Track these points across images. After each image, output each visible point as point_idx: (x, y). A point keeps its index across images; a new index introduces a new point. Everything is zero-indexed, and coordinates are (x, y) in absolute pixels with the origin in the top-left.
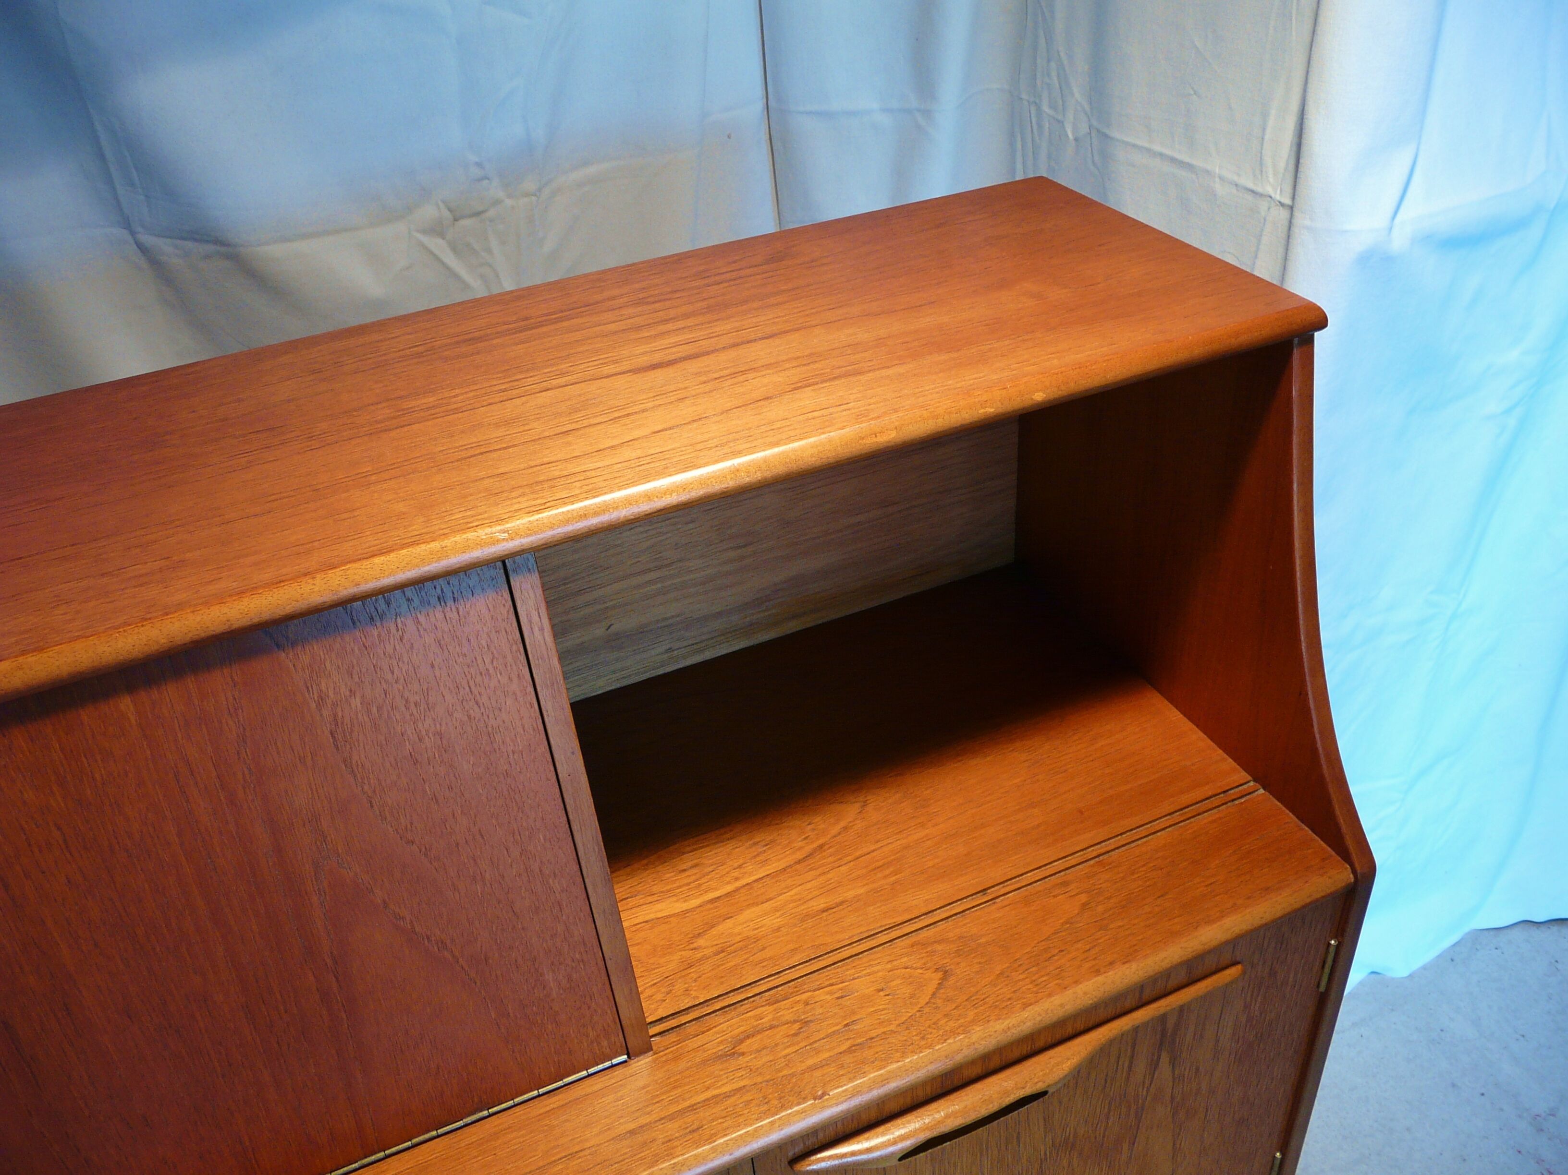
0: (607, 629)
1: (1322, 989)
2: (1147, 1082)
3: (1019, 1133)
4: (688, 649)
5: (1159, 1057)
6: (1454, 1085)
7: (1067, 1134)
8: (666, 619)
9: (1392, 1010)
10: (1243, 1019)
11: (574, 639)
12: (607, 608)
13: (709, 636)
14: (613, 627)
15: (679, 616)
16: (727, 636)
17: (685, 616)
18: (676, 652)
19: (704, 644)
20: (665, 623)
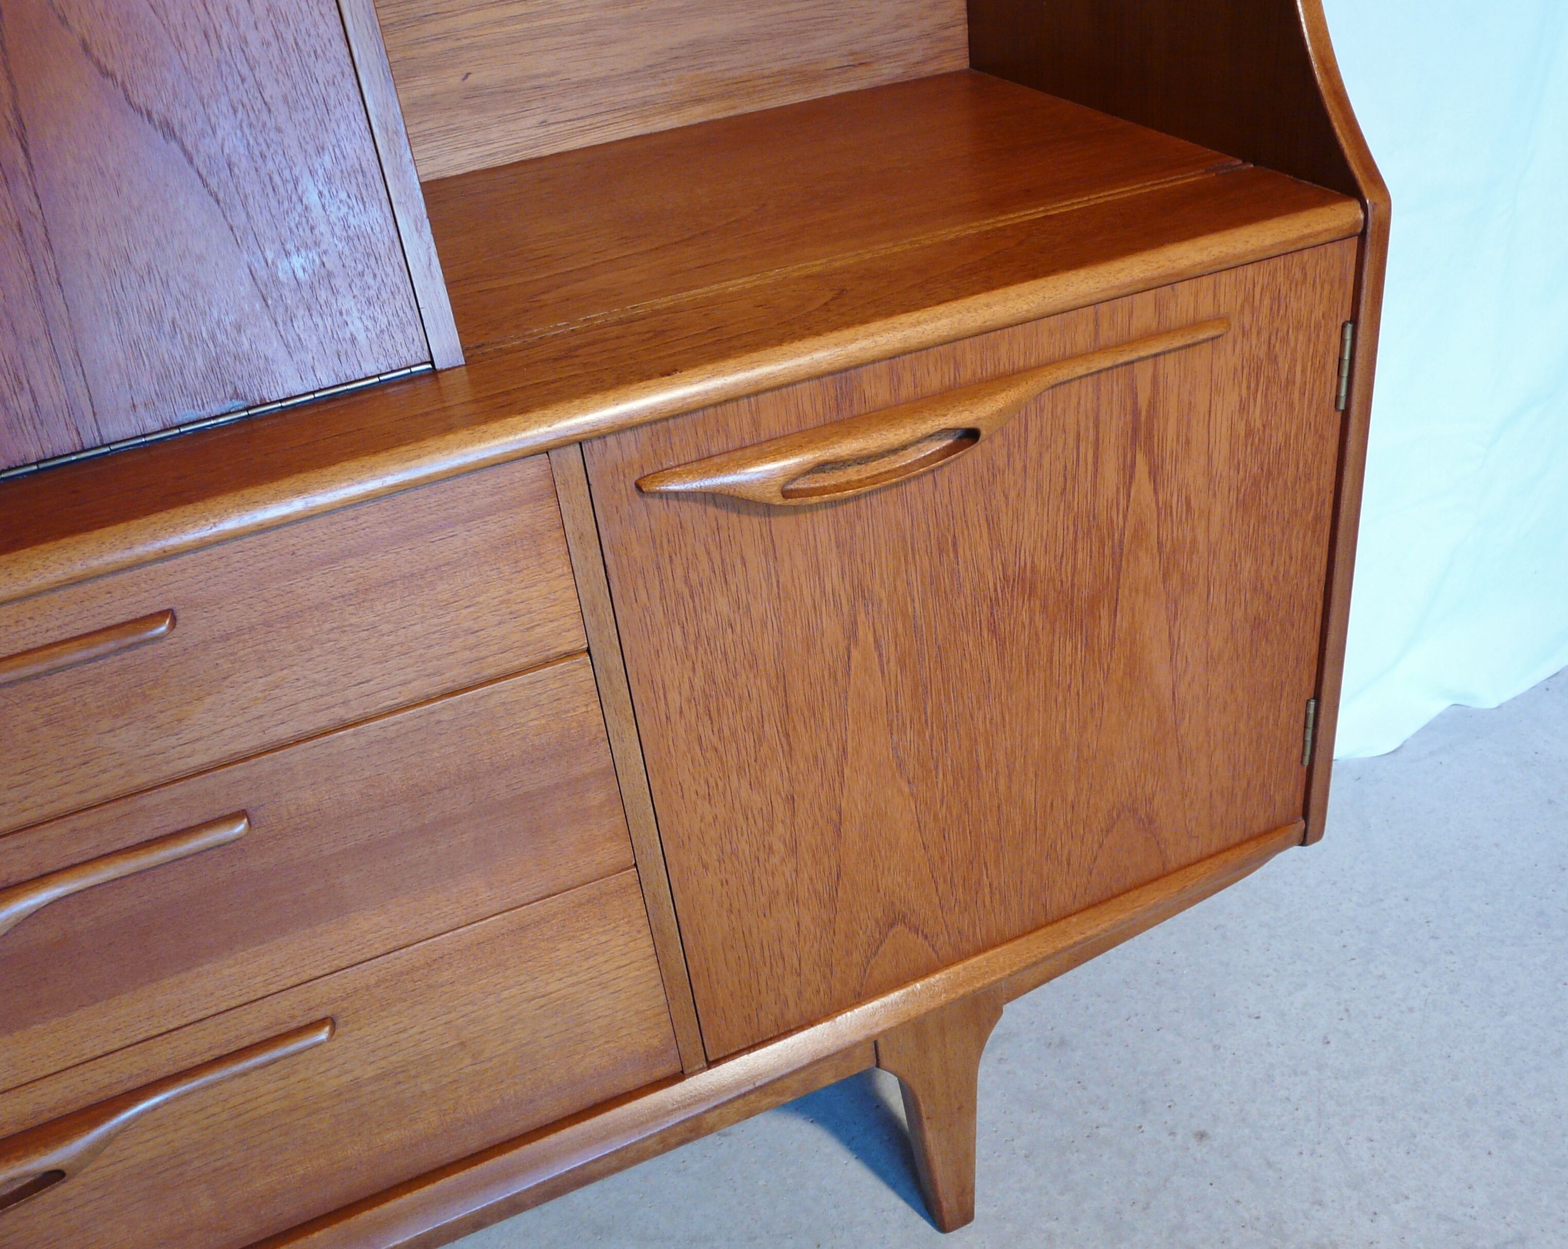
0: (464, 79)
1: (1342, 406)
2: (1123, 503)
3: (954, 536)
4: (569, 125)
5: (1134, 457)
6: (1550, 802)
7: (1022, 564)
8: (537, 77)
9: (1478, 738)
10: (1241, 429)
11: (424, 86)
12: (462, 48)
13: (592, 111)
14: (470, 77)
15: (553, 74)
16: (616, 115)
17: (561, 77)
18: (553, 127)
19: (588, 121)
20: (535, 83)
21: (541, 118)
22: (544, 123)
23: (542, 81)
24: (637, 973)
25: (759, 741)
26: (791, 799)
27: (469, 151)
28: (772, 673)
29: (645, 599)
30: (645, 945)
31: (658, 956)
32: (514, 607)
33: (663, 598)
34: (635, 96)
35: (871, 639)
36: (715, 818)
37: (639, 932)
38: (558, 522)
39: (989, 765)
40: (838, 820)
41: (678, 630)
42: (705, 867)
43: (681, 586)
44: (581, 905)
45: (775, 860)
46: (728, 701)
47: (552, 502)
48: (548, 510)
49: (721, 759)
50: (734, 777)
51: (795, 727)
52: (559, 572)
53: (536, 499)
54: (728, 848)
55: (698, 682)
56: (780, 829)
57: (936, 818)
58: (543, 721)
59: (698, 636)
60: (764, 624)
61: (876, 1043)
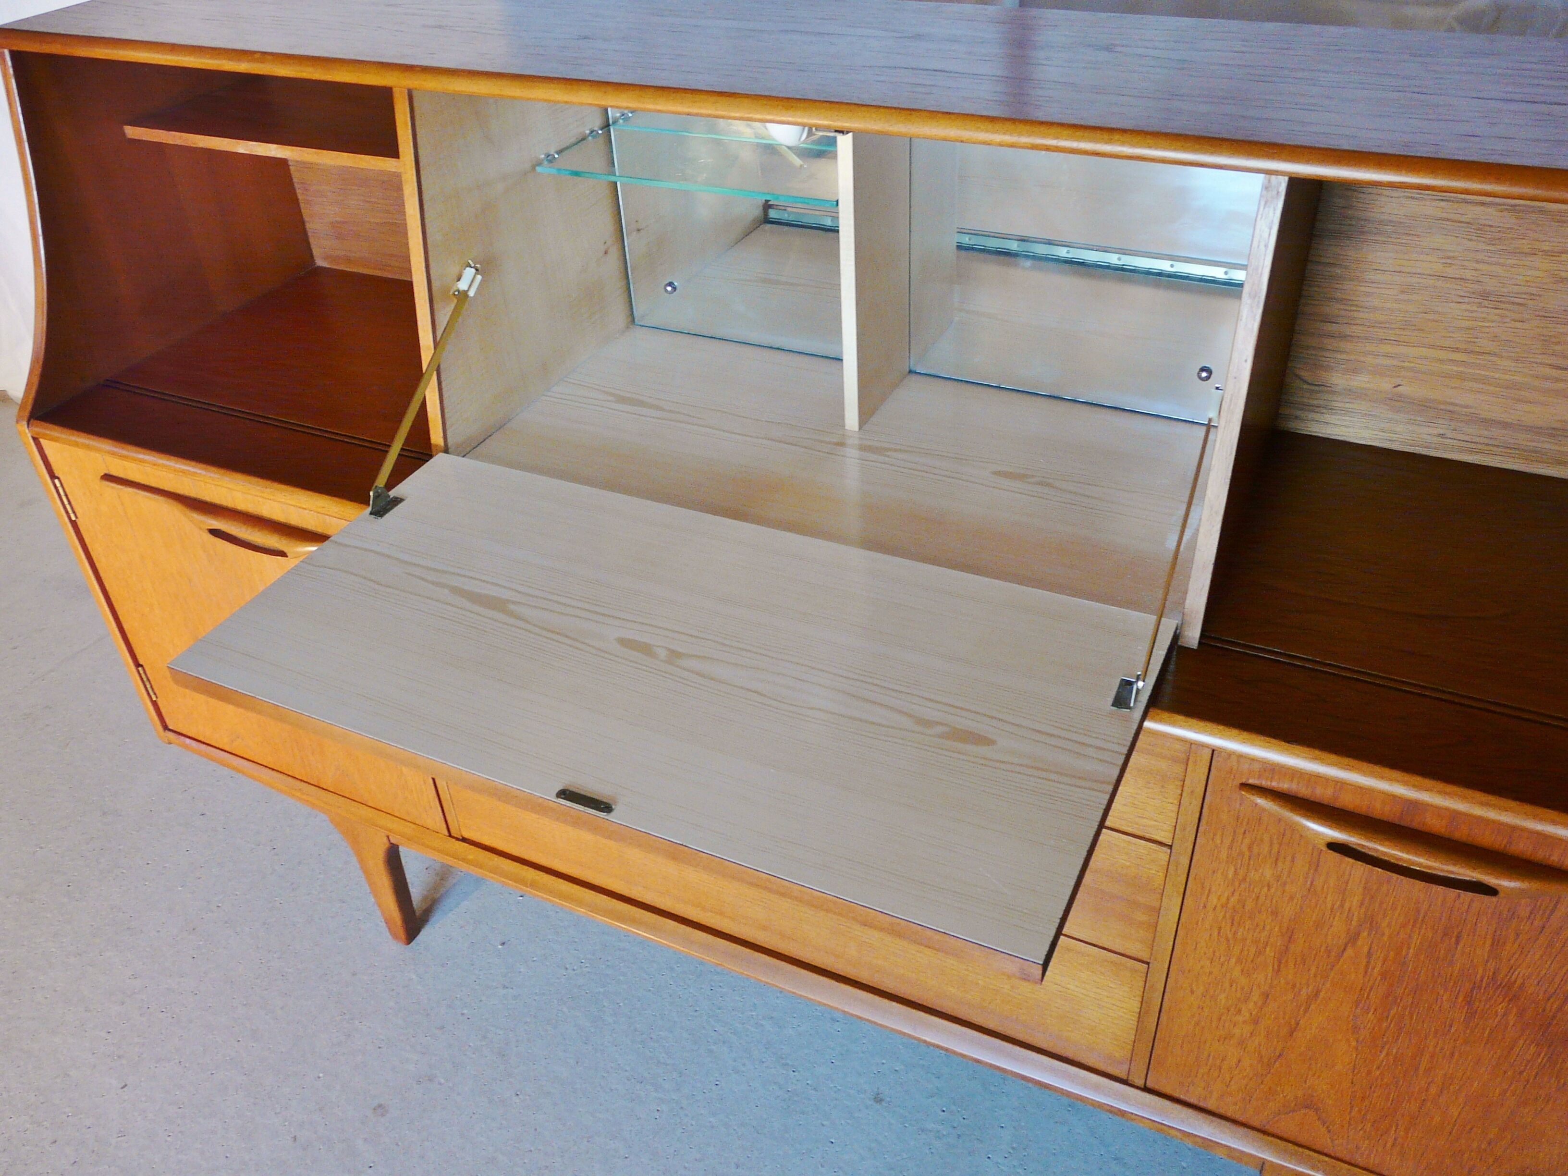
0: (1394, 387)
3: (1461, 932)
4: (1462, 444)
8: (1453, 404)
11: (1362, 381)
12: (1403, 367)
13: (1486, 441)
14: (1399, 387)
15: (1467, 407)
16: (1505, 450)
17: (1472, 411)
18: (1448, 441)
19: (1480, 447)
20: (1451, 408)
21: (1442, 432)
22: (1442, 435)
23: (1457, 408)
24: (1123, 1015)
25: (1259, 953)
26: (1266, 996)
27: (1375, 433)
28: (1285, 925)
29: (1219, 842)
30: (1135, 1005)
31: (1141, 1016)
32: (1136, 802)
33: (1230, 847)
34: (1529, 444)
35: (1366, 949)
36: (1211, 973)
37: (1135, 997)
38: (1182, 777)
39: (1428, 1071)
40: (1294, 1026)
41: (1232, 869)
42: (1192, 992)
43: (1245, 849)
44: (1106, 961)
45: (1240, 1019)
46: (1248, 924)
47: (1184, 767)
48: (1179, 769)
49: (1229, 947)
50: (1233, 960)
51: (1287, 961)
52: (1171, 801)
53: (1175, 760)
54: (1211, 992)
55: (1233, 900)
56: (1251, 1005)
57: (1369, 1073)
58: (1128, 864)
59: (1244, 879)
60: (1292, 898)
61: (1264, 1163)
